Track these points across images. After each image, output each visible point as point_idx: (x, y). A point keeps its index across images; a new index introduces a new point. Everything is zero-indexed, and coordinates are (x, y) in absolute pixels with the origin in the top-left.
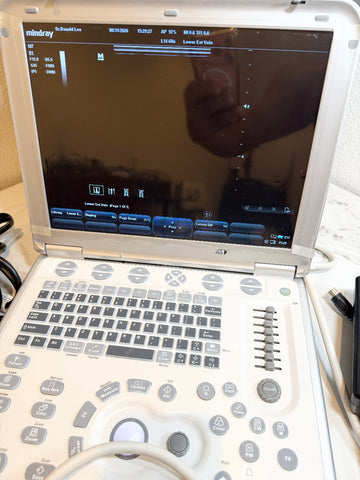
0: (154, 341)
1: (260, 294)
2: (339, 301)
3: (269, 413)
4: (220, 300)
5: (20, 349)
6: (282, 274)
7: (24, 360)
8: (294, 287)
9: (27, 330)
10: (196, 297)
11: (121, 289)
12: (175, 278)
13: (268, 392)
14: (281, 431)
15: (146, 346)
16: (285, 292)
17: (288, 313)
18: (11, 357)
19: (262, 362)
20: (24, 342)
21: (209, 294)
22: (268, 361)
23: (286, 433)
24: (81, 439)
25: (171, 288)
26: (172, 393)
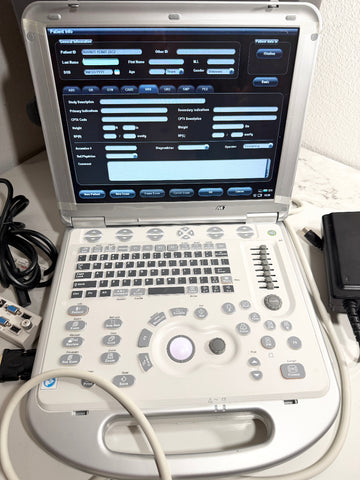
0: (182, 281)
1: (253, 237)
2: (310, 236)
3: (276, 316)
4: (224, 245)
5: (76, 301)
6: (268, 220)
7: (84, 310)
8: (278, 228)
9: (78, 287)
10: (206, 245)
11: (144, 247)
12: (185, 233)
13: (271, 303)
14: (286, 326)
15: (176, 285)
16: (272, 233)
17: (276, 248)
18: (73, 308)
19: (264, 284)
20: (79, 295)
21: (215, 242)
22: (268, 283)
23: (290, 327)
24: (147, 354)
25: (184, 241)
26: (205, 313)
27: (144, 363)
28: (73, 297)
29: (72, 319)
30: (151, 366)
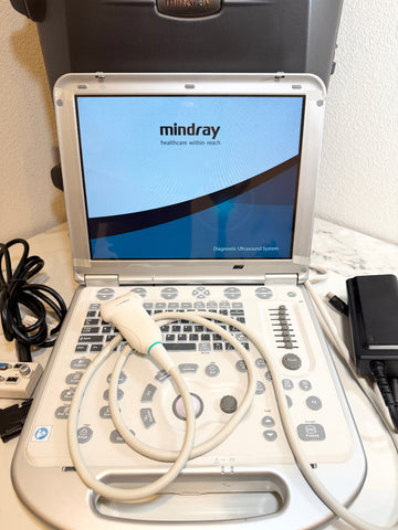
0: (195, 337)
1: (272, 298)
2: (335, 302)
3: (294, 376)
4: (241, 304)
5: (80, 355)
6: (287, 282)
7: (87, 363)
8: (298, 290)
9: (83, 341)
10: (221, 304)
11: (157, 304)
12: (200, 293)
13: (291, 363)
14: (305, 385)
15: (188, 341)
16: (292, 295)
17: (296, 309)
18: (76, 361)
19: (283, 344)
20: (84, 349)
21: (231, 301)
22: (288, 343)
23: (310, 386)
24: (150, 410)
25: (199, 300)
26: (217, 370)
27: (146, 418)
28: (77, 350)
29: (73, 371)
30: (154, 421)
